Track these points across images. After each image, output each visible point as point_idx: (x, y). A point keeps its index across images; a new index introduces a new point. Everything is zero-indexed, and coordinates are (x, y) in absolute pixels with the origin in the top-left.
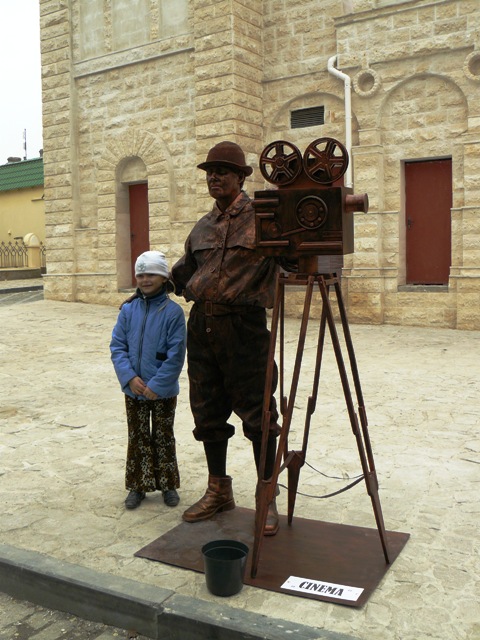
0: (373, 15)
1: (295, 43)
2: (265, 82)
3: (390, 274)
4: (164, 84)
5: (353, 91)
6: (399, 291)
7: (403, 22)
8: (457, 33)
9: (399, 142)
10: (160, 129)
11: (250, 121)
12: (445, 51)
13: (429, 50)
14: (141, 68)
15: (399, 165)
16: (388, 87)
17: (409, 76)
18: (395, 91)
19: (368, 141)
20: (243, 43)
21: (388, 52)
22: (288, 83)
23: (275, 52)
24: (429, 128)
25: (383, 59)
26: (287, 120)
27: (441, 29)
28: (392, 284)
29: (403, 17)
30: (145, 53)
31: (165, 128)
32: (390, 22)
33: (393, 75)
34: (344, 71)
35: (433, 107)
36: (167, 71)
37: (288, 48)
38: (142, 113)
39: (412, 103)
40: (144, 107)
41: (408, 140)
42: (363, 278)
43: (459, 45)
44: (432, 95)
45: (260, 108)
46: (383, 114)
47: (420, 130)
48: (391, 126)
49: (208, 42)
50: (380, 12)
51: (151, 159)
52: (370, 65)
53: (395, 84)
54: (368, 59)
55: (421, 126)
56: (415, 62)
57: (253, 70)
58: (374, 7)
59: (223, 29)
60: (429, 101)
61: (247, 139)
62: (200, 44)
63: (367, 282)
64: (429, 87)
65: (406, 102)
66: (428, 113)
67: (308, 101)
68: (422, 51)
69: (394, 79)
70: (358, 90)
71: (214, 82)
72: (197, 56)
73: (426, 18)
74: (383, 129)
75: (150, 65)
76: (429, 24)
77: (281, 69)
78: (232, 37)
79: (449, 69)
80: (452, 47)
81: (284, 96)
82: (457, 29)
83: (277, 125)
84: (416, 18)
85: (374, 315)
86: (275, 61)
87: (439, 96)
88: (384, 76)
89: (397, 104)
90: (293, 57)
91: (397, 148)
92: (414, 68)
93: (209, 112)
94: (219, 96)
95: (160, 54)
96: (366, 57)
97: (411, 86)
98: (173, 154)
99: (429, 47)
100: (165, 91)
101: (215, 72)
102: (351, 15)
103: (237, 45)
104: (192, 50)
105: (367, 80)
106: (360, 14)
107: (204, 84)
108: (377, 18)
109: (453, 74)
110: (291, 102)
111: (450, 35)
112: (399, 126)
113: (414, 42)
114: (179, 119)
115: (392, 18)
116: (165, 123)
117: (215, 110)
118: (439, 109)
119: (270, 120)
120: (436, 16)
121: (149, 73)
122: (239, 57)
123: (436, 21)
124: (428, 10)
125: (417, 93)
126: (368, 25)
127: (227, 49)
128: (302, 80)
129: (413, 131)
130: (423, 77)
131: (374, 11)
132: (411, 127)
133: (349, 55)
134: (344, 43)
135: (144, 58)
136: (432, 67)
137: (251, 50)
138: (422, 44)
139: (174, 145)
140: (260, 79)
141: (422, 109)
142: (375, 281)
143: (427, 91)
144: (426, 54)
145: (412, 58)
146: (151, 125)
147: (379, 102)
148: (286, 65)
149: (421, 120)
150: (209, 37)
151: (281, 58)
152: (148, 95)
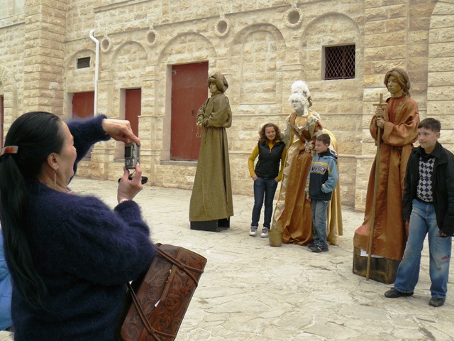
0: (110, 8)
1: (80, 21)
2: (66, 42)
3: (112, 152)
4: (15, 41)
5: (100, 48)
6: (115, 162)
7: (121, 13)
8: (143, 20)
9: (120, 78)
10: (12, 66)
11: (53, 64)
12: (138, 29)
13: (131, 29)
14: (5, 30)
15: (119, 91)
16: (115, 48)
17: (124, 42)
18: (119, 50)
19: (104, 78)
20: (49, 20)
21: (115, 29)
22: (75, 43)
23: (72, 25)
24: (133, 71)
25: (113, 32)
26: (75, 64)
27: (137, 17)
28: (111, 158)
29: (121, 10)
30: (6, 22)
31: (15, 66)
32: (116, 12)
33: (117, 41)
34: (97, 38)
35: (135, 60)
36: (16, 33)
37: (77, 24)
38: (5, 56)
39: (126, 57)
40: (6, 53)
41: (123, 77)
42: (97, 154)
43: (144, 27)
44: (135, 53)
45: (61, 57)
46: (113, 63)
47: (129, 72)
48: (117, 69)
49: (30, 19)
50: (112, 6)
51: (6, 83)
52: (108, 35)
53: (118, 46)
54: (107, 32)
55: (129, 70)
56: (127, 34)
57: (57, 35)
58: (110, 3)
59: (36, 13)
60: (133, 56)
61: (50, 74)
62: (27, 20)
63: (99, 156)
64: (134, 48)
65: (124, 56)
66: (133, 63)
67: (84, 54)
68: (129, 28)
69: (118, 44)
70: (102, 49)
71: (32, 42)
72: (26, 26)
73: (131, 11)
74: (113, 71)
75: (9, 29)
76: (132, 14)
77: (73, 35)
78: (40, 17)
79: (140, 39)
80: (141, 27)
81: (73, 50)
82: (143, 18)
83: (71, 66)
84: (127, 10)
85: (101, 175)
86: (71, 31)
87: (138, 53)
88: (113, 42)
89: (120, 57)
90: (79, 29)
91: (119, 81)
92: (126, 38)
93: (29, 59)
94: (33, 49)
95: (13, 24)
96: (106, 30)
97: (126, 47)
98: (17, 81)
99: (131, 27)
100: (15, 45)
101: (32, 37)
102: (100, 7)
103: (44, 21)
104: (24, 23)
105: (106, 43)
106: (104, 7)
107: (28, 42)
108: (112, 9)
109: (142, 42)
110: (76, 54)
111: (140, 20)
112: (120, 69)
113: (125, 23)
114: (20, 61)
115: (117, 10)
116: (15, 63)
117: (32, 58)
118: (137, 61)
119: (66, 64)
120: (135, 10)
121: (9, 34)
122: (44, 29)
123: (135, 13)
124: (132, 7)
125: (129, 52)
126: (108, 13)
127: (38, 24)
128: (80, 42)
129: (126, 72)
130: (131, 43)
131: (109, 5)
132: (125, 71)
133: (99, 29)
134: (98, 22)
135: (6, 25)
136: (134, 37)
137: (56, 24)
138: (129, 25)
139: (18, 76)
140: (63, 40)
141: (130, 61)
142: (102, 156)
143: (133, 50)
144: (131, 30)
145: (125, 32)
146: (9, 63)
147: (111, 56)
148: (76, 33)
149: (129, 67)
150: (30, 17)
151: (74, 29)
152: (8, 46)
